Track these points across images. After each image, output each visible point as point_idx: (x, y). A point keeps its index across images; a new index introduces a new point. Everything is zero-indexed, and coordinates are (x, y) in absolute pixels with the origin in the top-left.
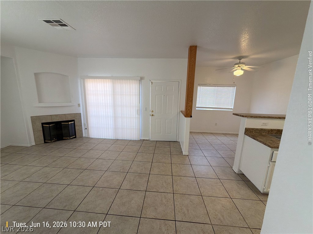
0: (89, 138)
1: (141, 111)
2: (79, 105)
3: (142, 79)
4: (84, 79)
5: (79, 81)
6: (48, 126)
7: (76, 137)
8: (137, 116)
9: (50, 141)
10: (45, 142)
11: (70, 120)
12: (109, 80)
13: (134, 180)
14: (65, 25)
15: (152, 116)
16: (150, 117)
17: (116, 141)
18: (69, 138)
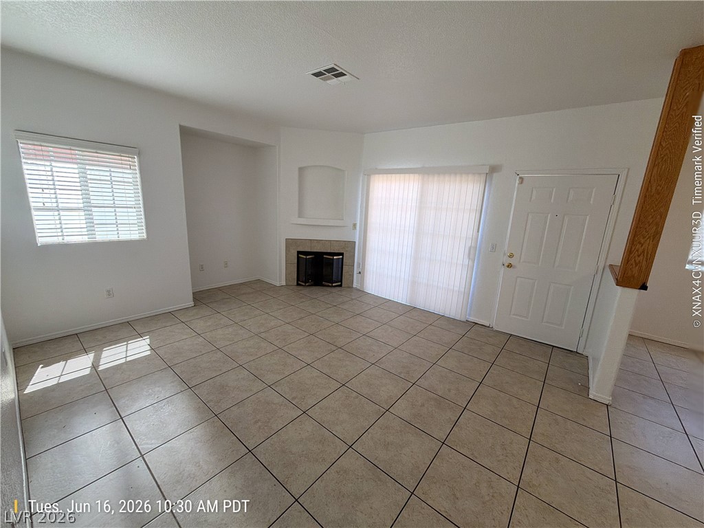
0: (362, 292)
1: (480, 250)
2: (355, 225)
3: (494, 169)
4: (369, 176)
5: (361, 179)
6: (305, 257)
7: (341, 286)
8: (466, 262)
9: (304, 284)
10: (298, 284)
11: (336, 252)
12: (417, 176)
13: (423, 405)
14: (342, 74)
15: (508, 266)
16: (502, 270)
17: (410, 310)
18: (330, 285)
